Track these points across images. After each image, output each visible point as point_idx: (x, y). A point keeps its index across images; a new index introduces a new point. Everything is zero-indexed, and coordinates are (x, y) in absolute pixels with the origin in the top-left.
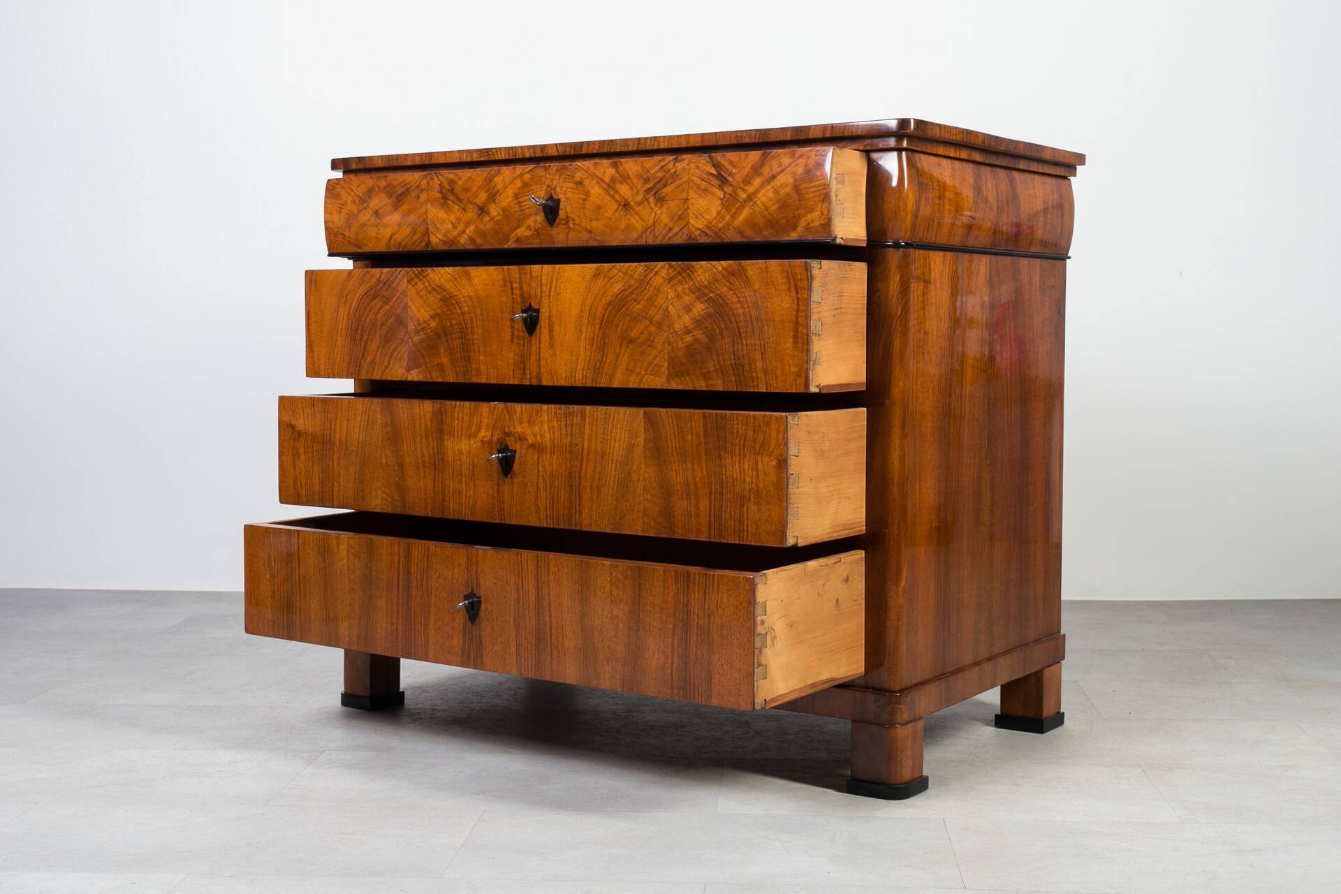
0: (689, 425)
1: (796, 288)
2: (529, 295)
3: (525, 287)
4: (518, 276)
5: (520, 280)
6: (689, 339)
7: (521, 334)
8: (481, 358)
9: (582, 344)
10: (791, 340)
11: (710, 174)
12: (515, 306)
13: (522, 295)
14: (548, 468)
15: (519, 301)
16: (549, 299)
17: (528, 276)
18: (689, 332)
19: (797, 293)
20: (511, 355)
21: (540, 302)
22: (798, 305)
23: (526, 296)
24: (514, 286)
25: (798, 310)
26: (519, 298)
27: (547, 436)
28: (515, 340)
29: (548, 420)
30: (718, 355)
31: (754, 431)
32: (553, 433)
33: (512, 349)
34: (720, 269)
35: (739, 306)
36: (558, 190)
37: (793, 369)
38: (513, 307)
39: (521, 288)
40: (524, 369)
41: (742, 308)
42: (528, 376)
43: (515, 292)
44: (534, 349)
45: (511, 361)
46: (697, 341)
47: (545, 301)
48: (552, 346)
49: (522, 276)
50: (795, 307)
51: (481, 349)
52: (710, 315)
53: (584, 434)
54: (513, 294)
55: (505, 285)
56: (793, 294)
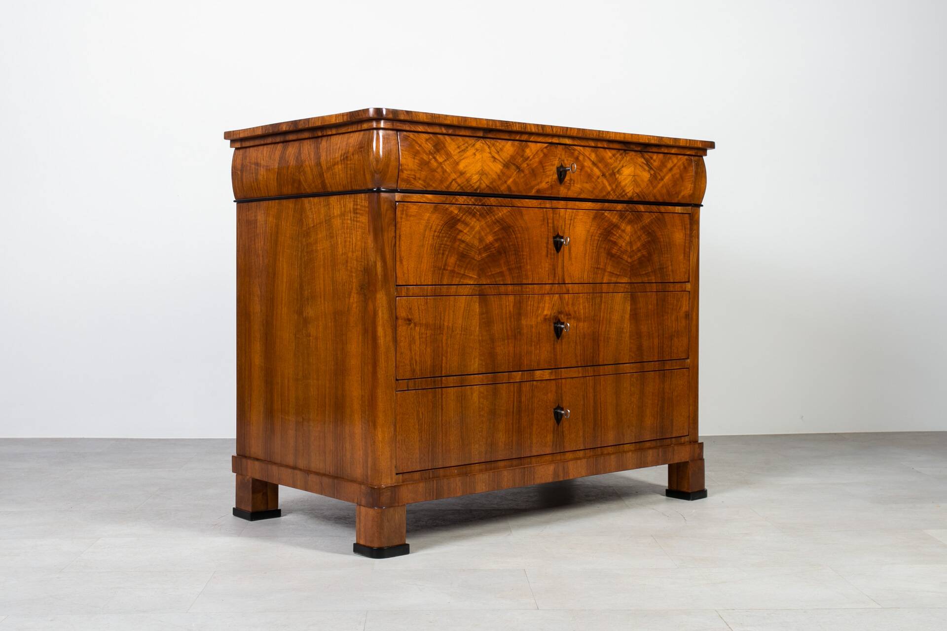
0: (650, 299)
1: (685, 228)
2: (558, 227)
3: (555, 223)
4: (552, 215)
5: (553, 218)
6: (639, 255)
7: (553, 252)
8: (528, 267)
9: (587, 258)
10: (683, 255)
11: (643, 163)
12: (549, 234)
13: (553, 227)
14: (582, 331)
15: (552, 231)
16: (569, 230)
17: (558, 215)
18: (639, 251)
19: (685, 231)
20: (547, 265)
21: (564, 233)
22: (685, 237)
23: (556, 228)
24: (549, 221)
25: (685, 239)
26: (552, 229)
27: (582, 311)
28: (549, 256)
29: (583, 302)
30: (652, 264)
31: (677, 301)
32: (585, 310)
33: (548, 261)
34: (654, 217)
35: (661, 237)
36: (566, 161)
37: (684, 270)
38: (548, 235)
39: (553, 223)
40: (555, 273)
41: (663, 238)
42: (557, 278)
43: (550, 225)
44: (560, 261)
45: (547, 269)
46: (643, 256)
47: (567, 231)
48: (570, 258)
49: (555, 215)
50: (684, 238)
51: (528, 261)
52: (649, 242)
53: (601, 309)
54: (548, 226)
55: (544, 220)
56: (684, 231)
